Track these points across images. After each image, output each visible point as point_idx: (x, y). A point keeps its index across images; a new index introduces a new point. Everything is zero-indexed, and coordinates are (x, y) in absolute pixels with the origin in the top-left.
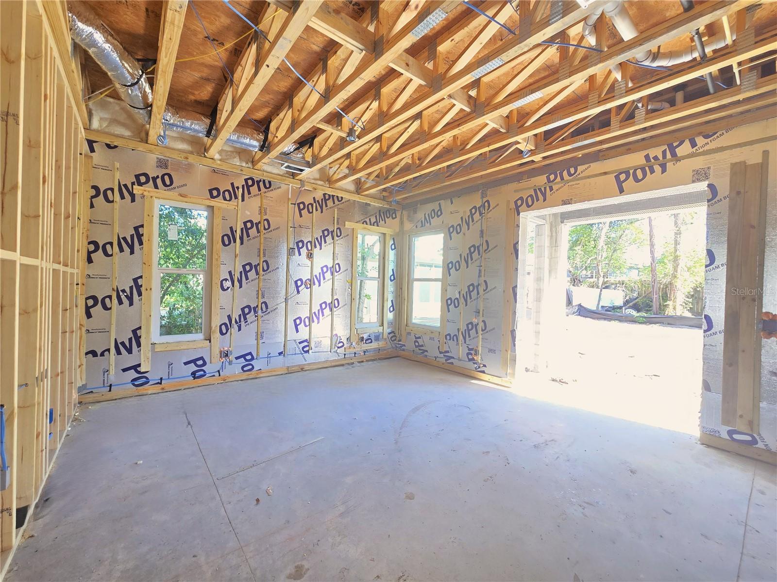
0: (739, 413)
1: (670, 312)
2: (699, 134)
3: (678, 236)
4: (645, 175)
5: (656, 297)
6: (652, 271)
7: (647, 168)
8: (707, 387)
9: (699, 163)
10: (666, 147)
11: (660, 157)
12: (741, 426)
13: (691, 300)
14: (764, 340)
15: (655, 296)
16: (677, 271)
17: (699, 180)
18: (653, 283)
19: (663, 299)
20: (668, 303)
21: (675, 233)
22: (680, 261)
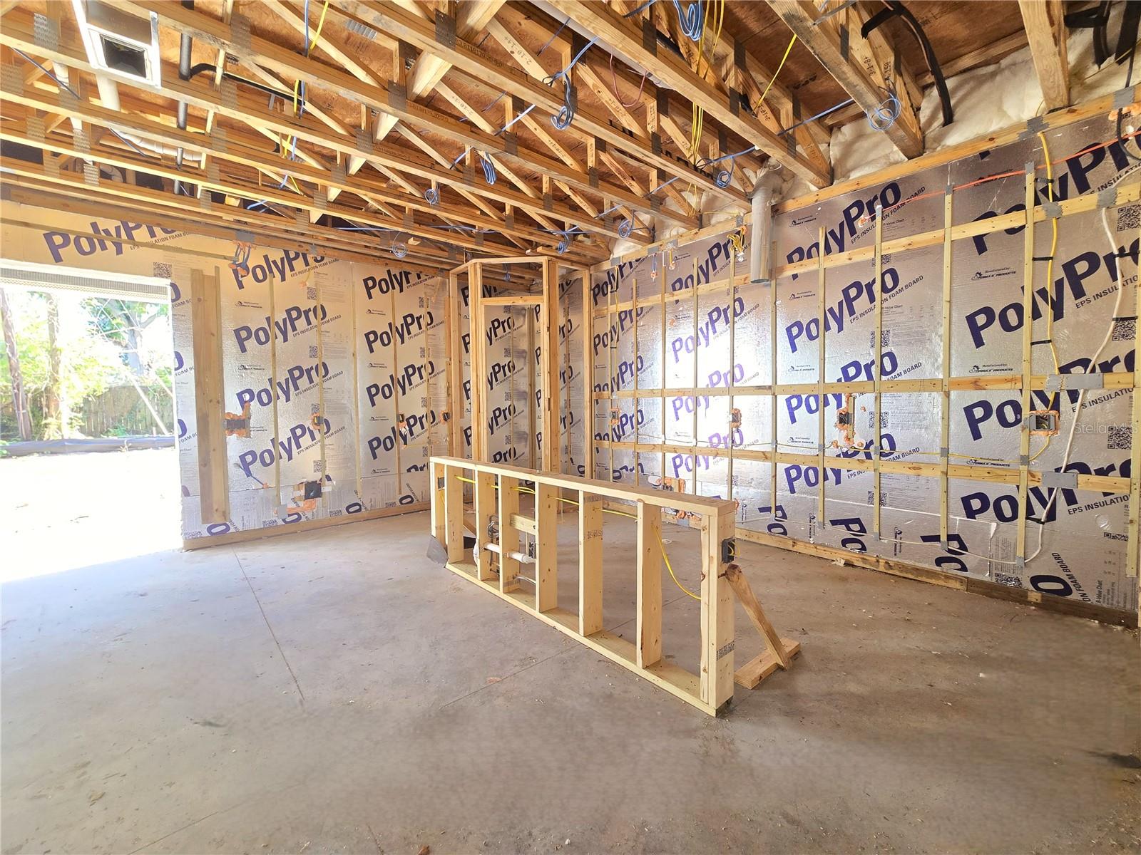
0: (215, 507)
1: (51, 434)
2: (158, 225)
3: (55, 318)
4: (93, 249)
5: (23, 413)
6: (11, 370)
7: (96, 241)
8: (186, 492)
9: (158, 256)
10: (119, 223)
11: (113, 233)
12: (217, 519)
13: (80, 415)
14: (228, 437)
15: (22, 411)
16: (57, 371)
17: (161, 276)
18: (16, 391)
19: (34, 416)
20: (49, 420)
21: (49, 312)
22: (62, 358)
